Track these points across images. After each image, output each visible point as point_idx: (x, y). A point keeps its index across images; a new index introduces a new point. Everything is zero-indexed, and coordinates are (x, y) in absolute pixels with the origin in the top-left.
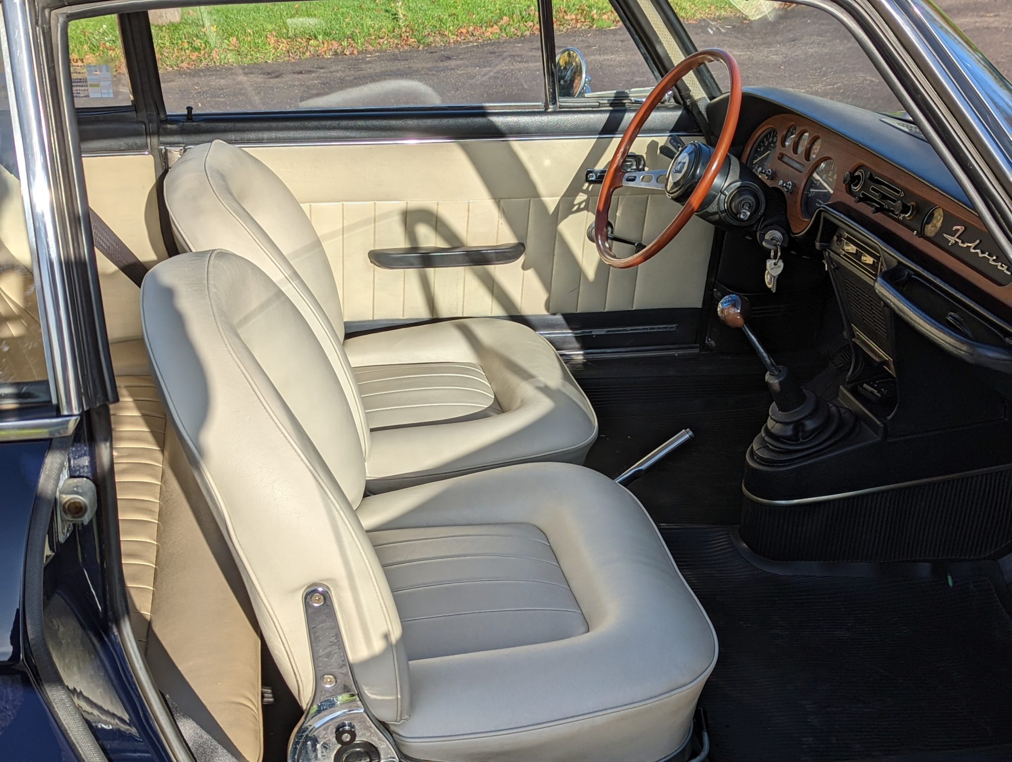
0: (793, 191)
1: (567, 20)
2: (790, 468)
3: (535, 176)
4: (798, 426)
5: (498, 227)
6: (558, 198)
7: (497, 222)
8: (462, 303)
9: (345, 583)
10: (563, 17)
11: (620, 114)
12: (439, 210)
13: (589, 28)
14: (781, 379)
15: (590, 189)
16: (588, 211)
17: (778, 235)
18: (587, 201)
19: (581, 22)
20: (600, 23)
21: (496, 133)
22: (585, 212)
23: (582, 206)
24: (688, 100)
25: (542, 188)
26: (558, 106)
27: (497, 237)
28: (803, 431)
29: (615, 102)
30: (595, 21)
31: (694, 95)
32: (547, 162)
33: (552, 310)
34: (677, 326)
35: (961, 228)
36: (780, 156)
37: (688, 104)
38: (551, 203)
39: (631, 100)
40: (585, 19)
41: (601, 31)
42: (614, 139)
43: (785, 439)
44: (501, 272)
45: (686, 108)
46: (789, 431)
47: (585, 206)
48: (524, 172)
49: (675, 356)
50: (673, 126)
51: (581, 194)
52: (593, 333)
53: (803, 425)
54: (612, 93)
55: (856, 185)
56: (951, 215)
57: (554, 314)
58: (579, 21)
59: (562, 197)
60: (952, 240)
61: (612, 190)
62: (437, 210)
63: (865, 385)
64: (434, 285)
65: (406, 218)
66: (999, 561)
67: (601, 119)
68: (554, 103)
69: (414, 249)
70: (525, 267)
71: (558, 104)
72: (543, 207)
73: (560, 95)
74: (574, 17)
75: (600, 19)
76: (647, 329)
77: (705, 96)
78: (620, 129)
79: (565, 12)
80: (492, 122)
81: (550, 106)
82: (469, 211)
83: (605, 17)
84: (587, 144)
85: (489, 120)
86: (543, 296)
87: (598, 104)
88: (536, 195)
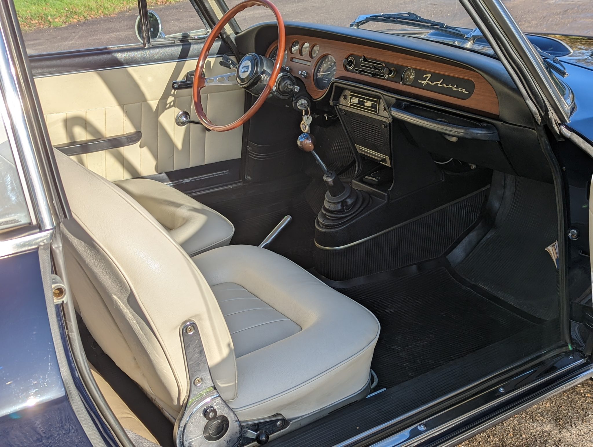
0: (307, 77)
1: (33, 24)
2: (344, 227)
3: (143, 88)
4: (343, 203)
5: (124, 123)
6: (158, 101)
7: (123, 120)
8: (105, 174)
9: (205, 316)
10: (30, 22)
11: (188, 46)
12: (87, 116)
13: (49, 27)
14: (333, 178)
15: (175, 93)
16: (175, 107)
17: (304, 101)
18: (174, 101)
19: (42, 24)
20: (55, 24)
21: (117, 63)
22: (174, 108)
23: (172, 104)
24: (224, 35)
25: (148, 96)
26: (151, 44)
27: (124, 129)
28: (346, 206)
29: (182, 40)
30: (51, 23)
31: (227, 32)
32: (150, 79)
33: (159, 172)
34: (229, 171)
35: (429, 76)
36: (291, 59)
37: (225, 37)
38: (154, 104)
39: (192, 38)
40: (44, 22)
41: (57, 28)
42: (187, 61)
43: (336, 212)
44: (127, 151)
45: (223, 39)
46: (339, 207)
47: (173, 104)
48: (137, 86)
49: (230, 189)
50: (217, 51)
51: (170, 97)
52: (184, 182)
53: (346, 202)
54: (179, 35)
55: (350, 66)
56: (420, 70)
57: (161, 173)
58: (41, 24)
59: (160, 100)
60: (425, 82)
61: (199, 89)
62: (86, 116)
63: (366, 177)
64: (87, 164)
65: (67, 123)
66: (447, 257)
67: (177, 50)
68: (149, 43)
69: (73, 143)
70: (141, 147)
71: (151, 43)
72: (149, 107)
73: (152, 38)
74: (37, 22)
75: (54, 22)
76: (213, 175)
77: (233, 32)
78: (189, 55)
79: (30, 19)
80: (115, 57)
81: (147, 45)
82: (105, 114)
83: (56, 20)
84: (172, 65)
85: (113, 56)
86: (153, 163)
87: (174, 41)
88: (145, 100)
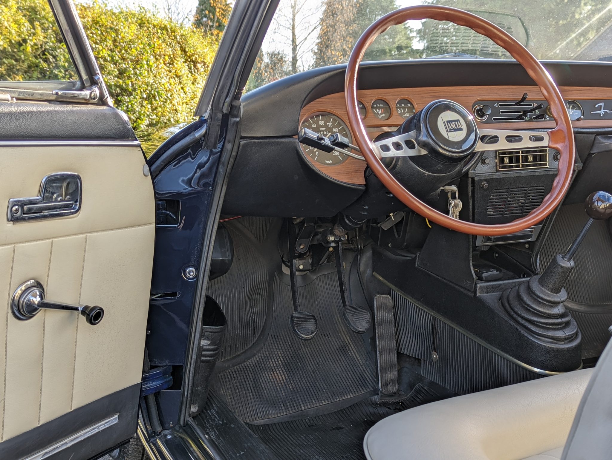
35: (602, 104)
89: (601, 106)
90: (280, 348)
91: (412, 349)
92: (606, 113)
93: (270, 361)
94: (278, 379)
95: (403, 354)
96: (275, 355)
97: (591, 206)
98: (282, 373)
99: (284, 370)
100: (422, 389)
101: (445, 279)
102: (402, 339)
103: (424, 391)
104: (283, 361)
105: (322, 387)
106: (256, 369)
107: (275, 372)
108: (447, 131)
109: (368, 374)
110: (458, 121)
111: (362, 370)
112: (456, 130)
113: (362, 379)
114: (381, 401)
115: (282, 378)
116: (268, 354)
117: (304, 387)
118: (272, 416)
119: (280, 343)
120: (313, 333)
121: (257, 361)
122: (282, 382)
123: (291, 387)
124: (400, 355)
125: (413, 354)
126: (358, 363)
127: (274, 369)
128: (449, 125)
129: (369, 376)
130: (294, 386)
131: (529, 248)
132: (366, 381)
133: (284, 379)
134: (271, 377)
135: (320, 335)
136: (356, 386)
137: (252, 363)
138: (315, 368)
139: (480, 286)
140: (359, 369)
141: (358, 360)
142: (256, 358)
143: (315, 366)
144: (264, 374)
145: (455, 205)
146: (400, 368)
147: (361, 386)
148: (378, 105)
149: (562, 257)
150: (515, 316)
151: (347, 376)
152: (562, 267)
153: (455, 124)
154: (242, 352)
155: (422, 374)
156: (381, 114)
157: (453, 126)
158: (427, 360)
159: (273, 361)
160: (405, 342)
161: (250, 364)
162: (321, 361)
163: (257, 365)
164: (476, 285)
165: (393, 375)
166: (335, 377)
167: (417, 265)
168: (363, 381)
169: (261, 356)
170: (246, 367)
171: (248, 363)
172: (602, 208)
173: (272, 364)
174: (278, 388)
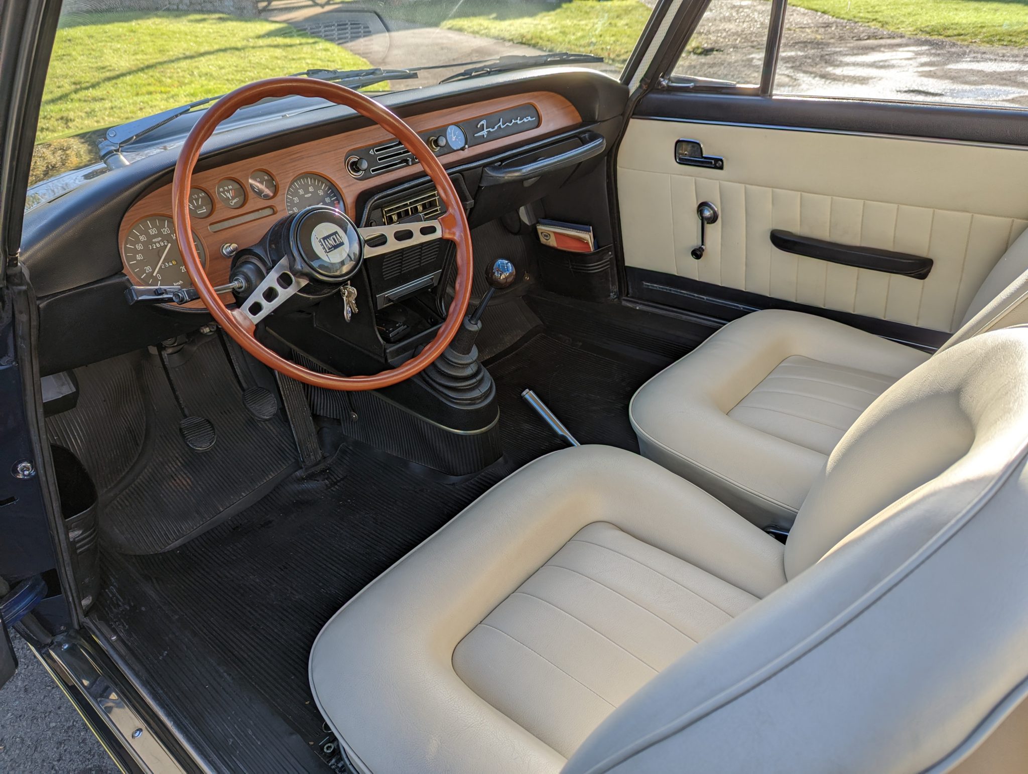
35: (484, 122)
89: (483, 124)
90: (174, 446)
91: (328, 410)
92: (489, 132)
93: (167, 467)
94: (182, 486)
95: (319, 416)
96: (171, 457)
97: (492, 276)
98: (185, 476)
99: (186, 472)
100: (347, 450)
101: (350, 342)
102: (316, 400)
103: (350, 452)
104: (182, 461)
105: (237, 476)
106: (152, 484)
107: (176, 478)
108: (326, 252)
109: (285, 443)
110: (336, 233)
111: (278, 441)
112: (336, 247)
113: (280, 452)
114: (306, 474)
115: (187, 482)
116: (161, 459)
117: (216, 484)
118: (186, 532)
119: (172, 441)
120: (212, 442)
121: (150, 473)
122: (188, 487)
123: (200, 490)
124: (316, 417)
125: (330, 415)
126: (272, 434)
127: (173, 475)
128: (327, 243)
129: (287, 445)
130: (204, 487)
131: (432, 292)
132: (286, 453)
133: (190, 483)
134: (173, 486)
135: (220, 414)
136: (276, 462)
137: (144, 478)
138: (224, 456)
139: (390, 352)
140: (274, 440)
141: (271, 430)
142: (148, 470)
143: (223, 454)
144: (163, 487)
145: (348, 293)
146: (319, 428)
147: (281, 461)
148: (226, 188)
149: (469, 320)
150: (431, 382)
151: (263, 453)
152: (470, 331)
153: (334, 239)
154: (126, 471)
155: (344, 433)
156: (233, 198)
157: (332, 242)
158: (346, 420)
159: (170, 465)
160: (319, 403)
161: (142, 481)
162: (229, 445)
163: (152, 479)
164: (385, 350)
165: (313, 443)
166: (250, 459)
167: (315, 325)
168: (282, 454)
169: (154, 465)
170: (138, 487)
171: (139, 480)
172: (503, 279)
173: (169, 470)
174: (186, 496)
